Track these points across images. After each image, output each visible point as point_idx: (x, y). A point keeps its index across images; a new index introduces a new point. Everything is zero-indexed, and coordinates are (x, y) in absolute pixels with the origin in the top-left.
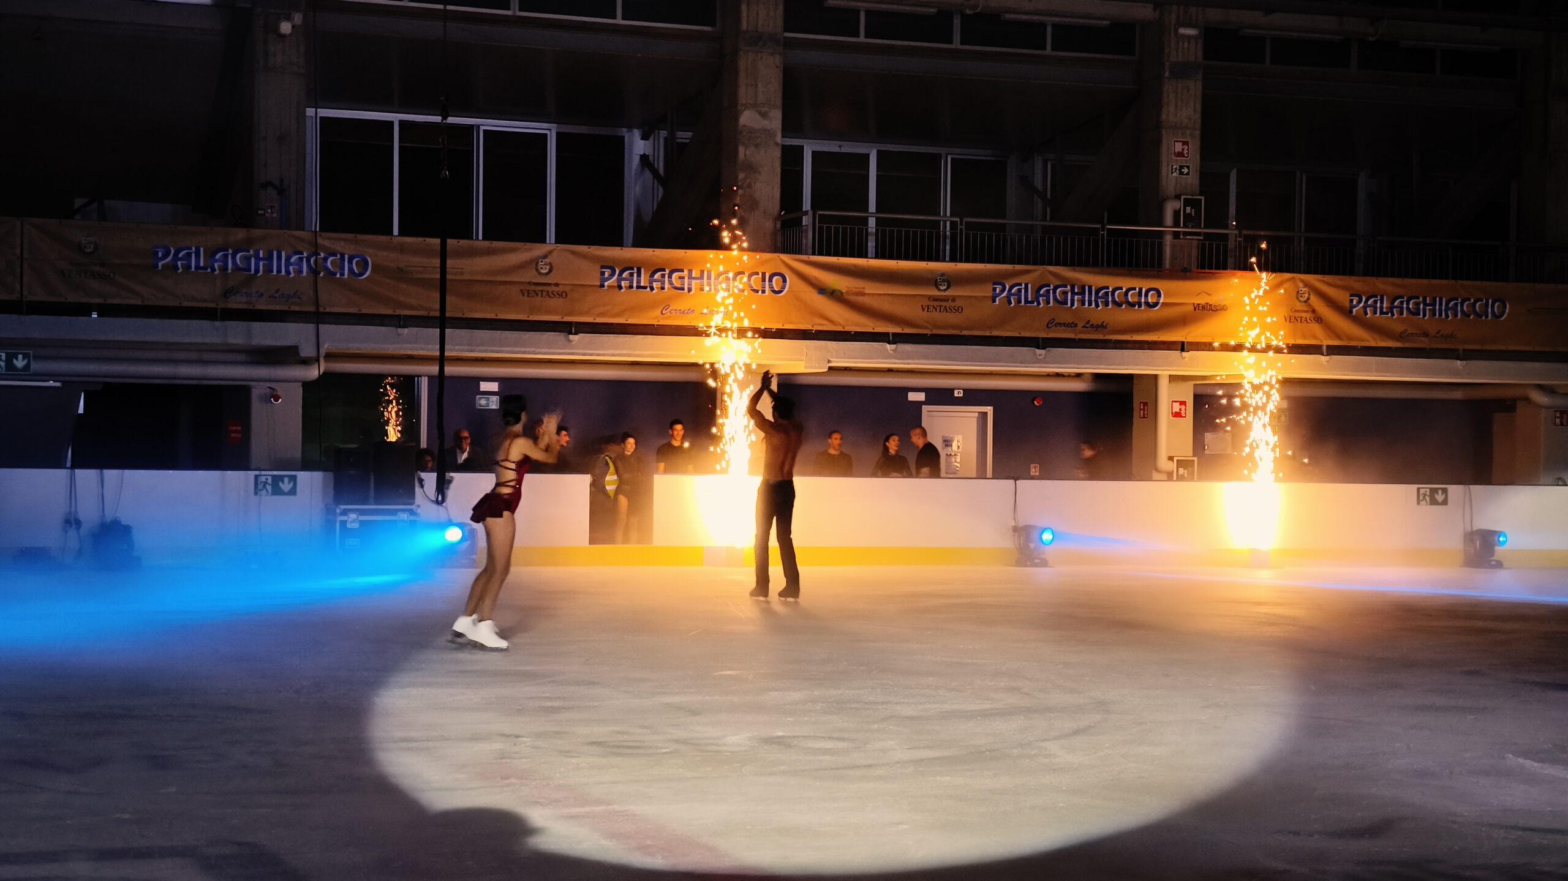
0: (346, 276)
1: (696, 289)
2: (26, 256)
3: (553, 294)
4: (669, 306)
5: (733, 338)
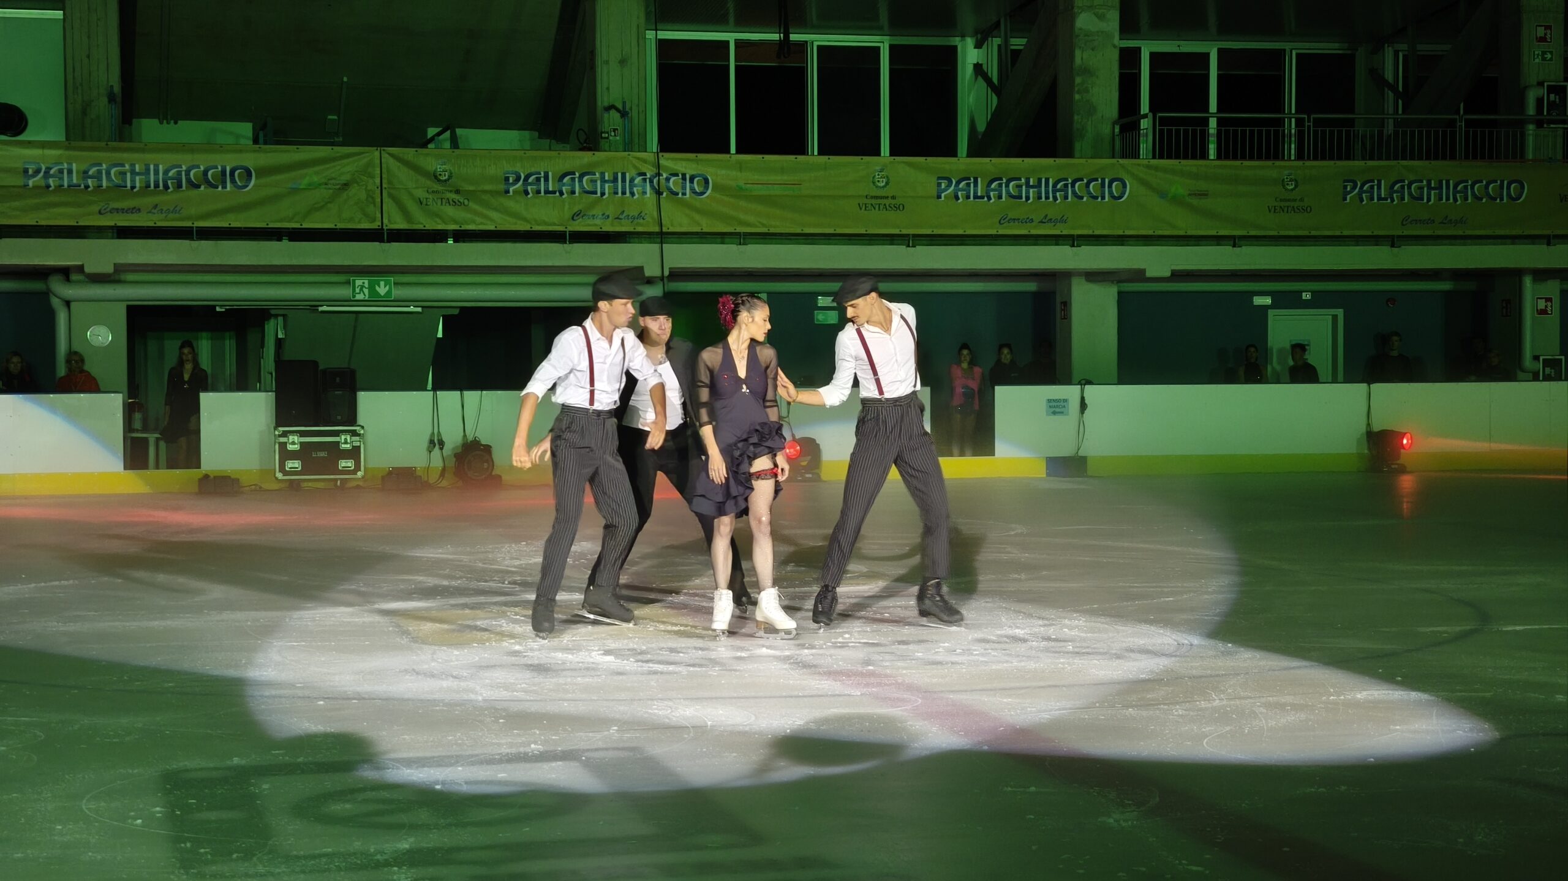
0: (688, 196)
1: (1033, 197)
2: (384, 186)
3: (891, 207)
4: (1007, 214)
5: (1073, 246)
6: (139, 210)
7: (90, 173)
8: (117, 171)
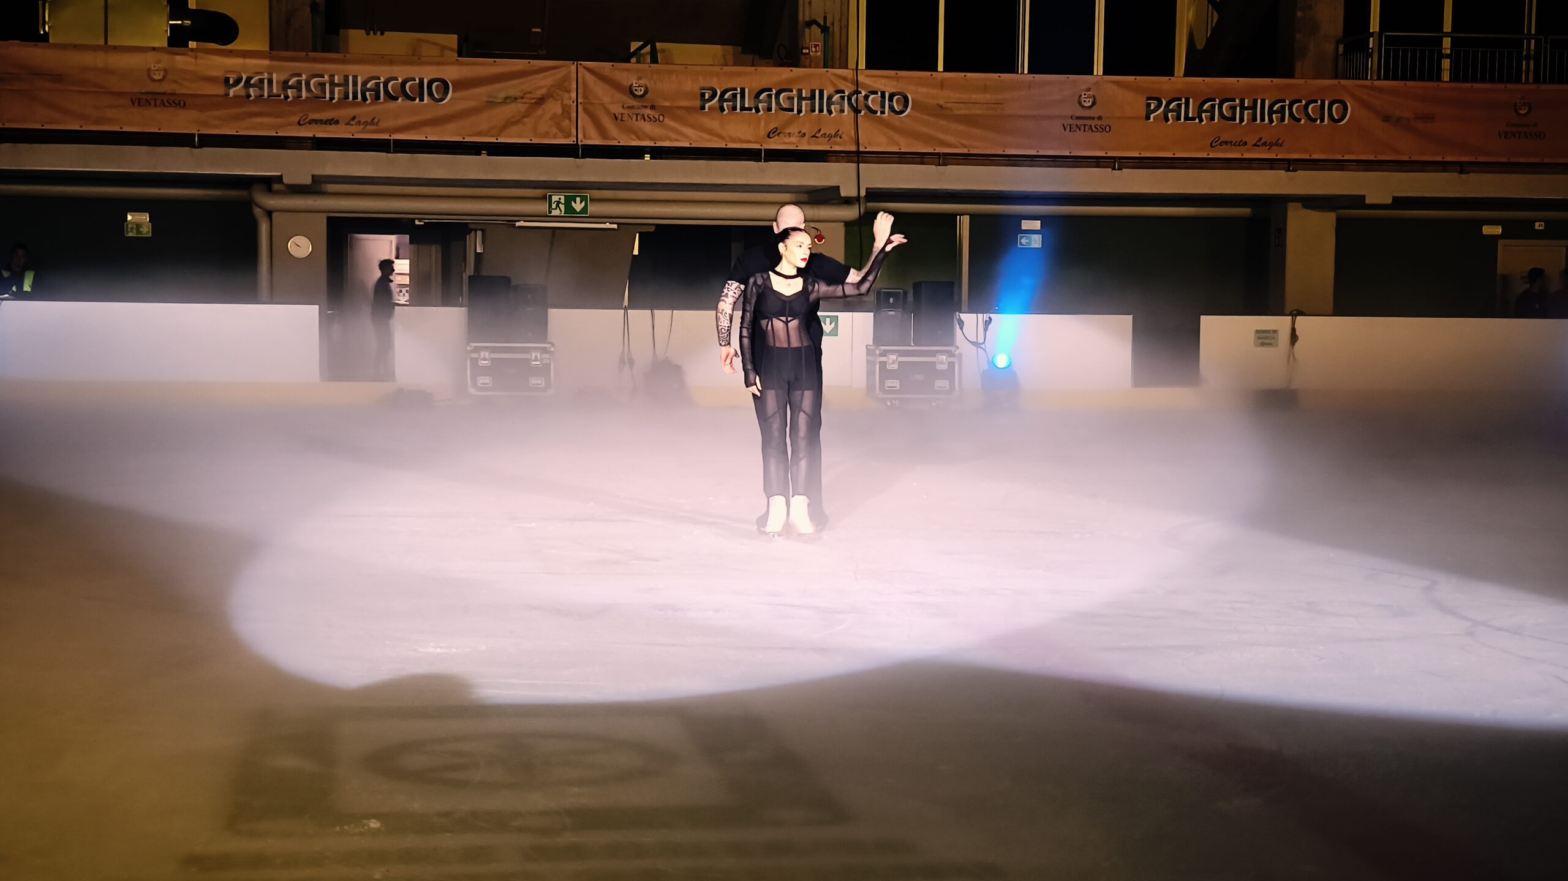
0: (887, 114)
1: (1248, 120)
2: (579, 101)
3: (1097, 129)
4: (1219, 138)
5: (1288, 170)
6: (337, 122)
7: (290, 83)
8: (315, 82)
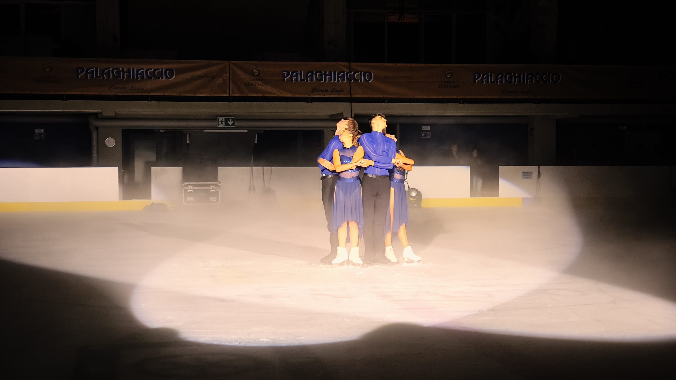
0: (363, 81)
1: (517, 82)
2: (230, 78)
3: (453, 87)
4: (505, 90)
5: (535, 104)
6: (126, 88)
7: (105, 72)
8: (117, 70)
